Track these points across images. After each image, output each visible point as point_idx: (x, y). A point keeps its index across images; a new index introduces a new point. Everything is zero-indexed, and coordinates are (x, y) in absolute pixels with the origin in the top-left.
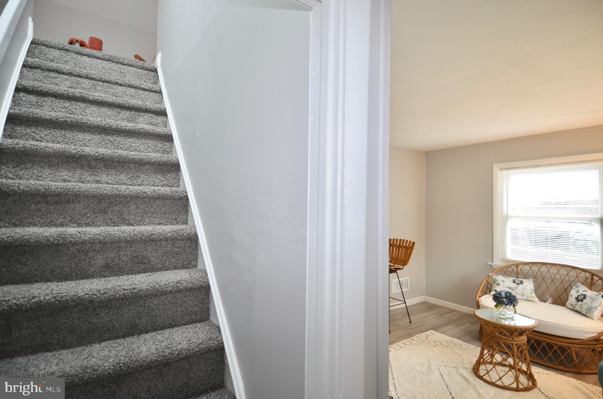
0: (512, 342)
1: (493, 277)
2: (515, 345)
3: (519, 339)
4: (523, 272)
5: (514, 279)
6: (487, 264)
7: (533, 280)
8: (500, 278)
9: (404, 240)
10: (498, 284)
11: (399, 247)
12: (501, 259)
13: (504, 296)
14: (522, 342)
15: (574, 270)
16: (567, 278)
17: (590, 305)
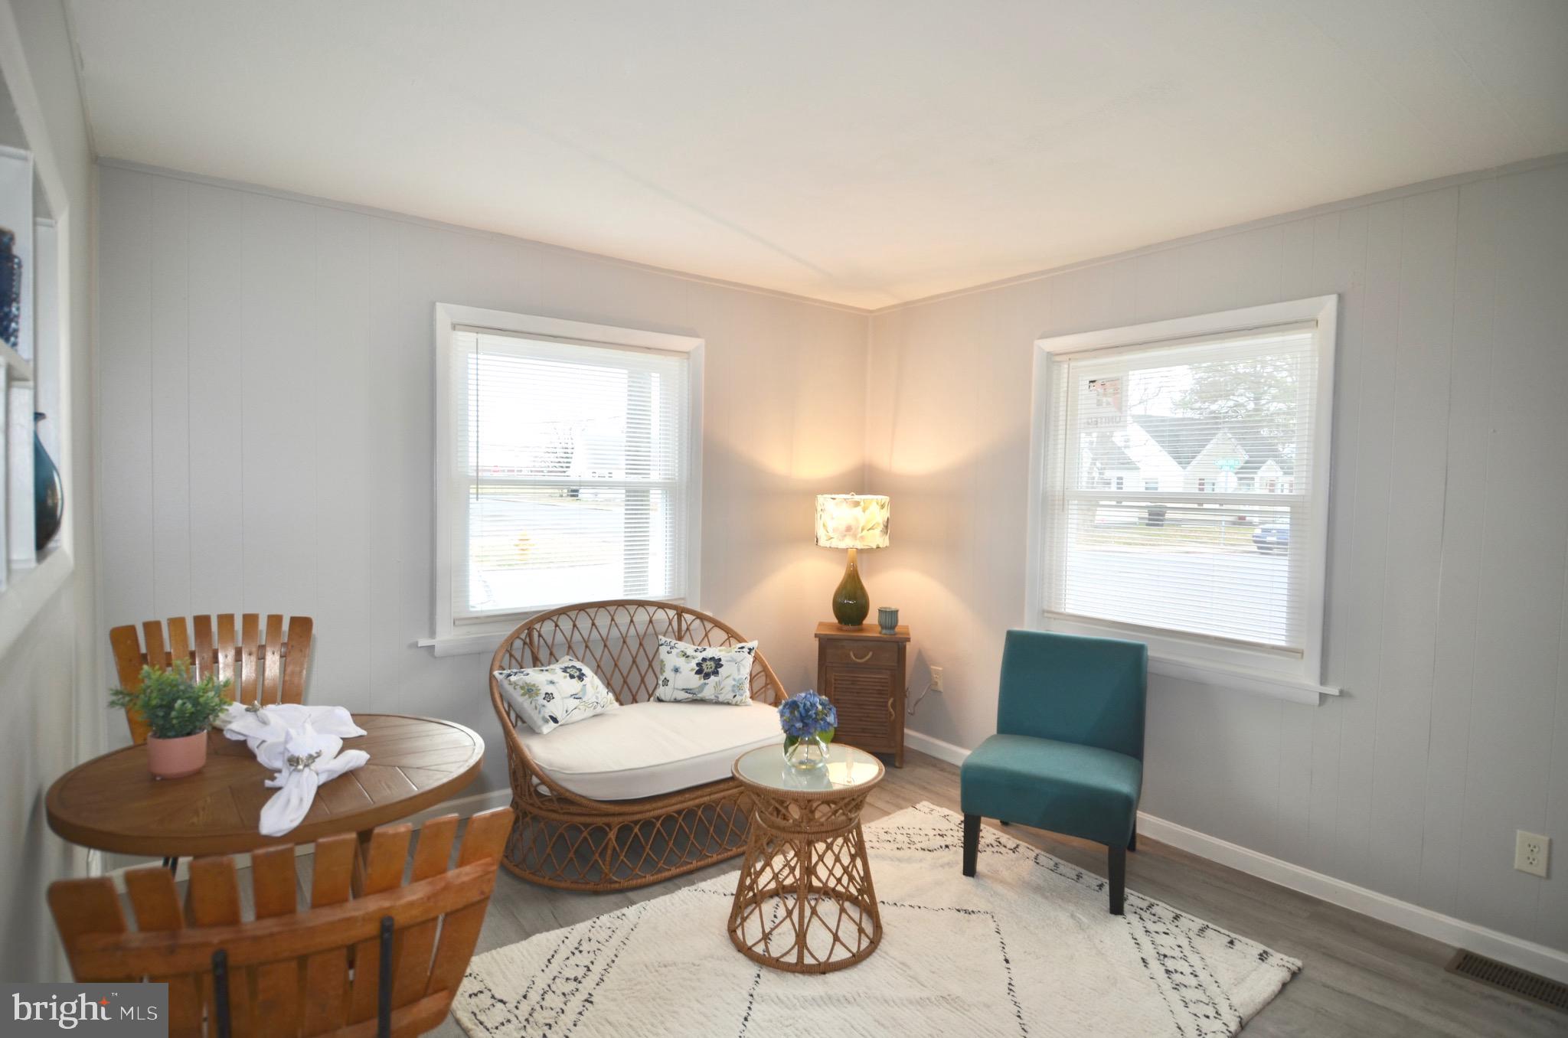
6: (415, 645)
10: (549, 696)
15: (641, 609)
16: (632, 631)
17: (737, 678)
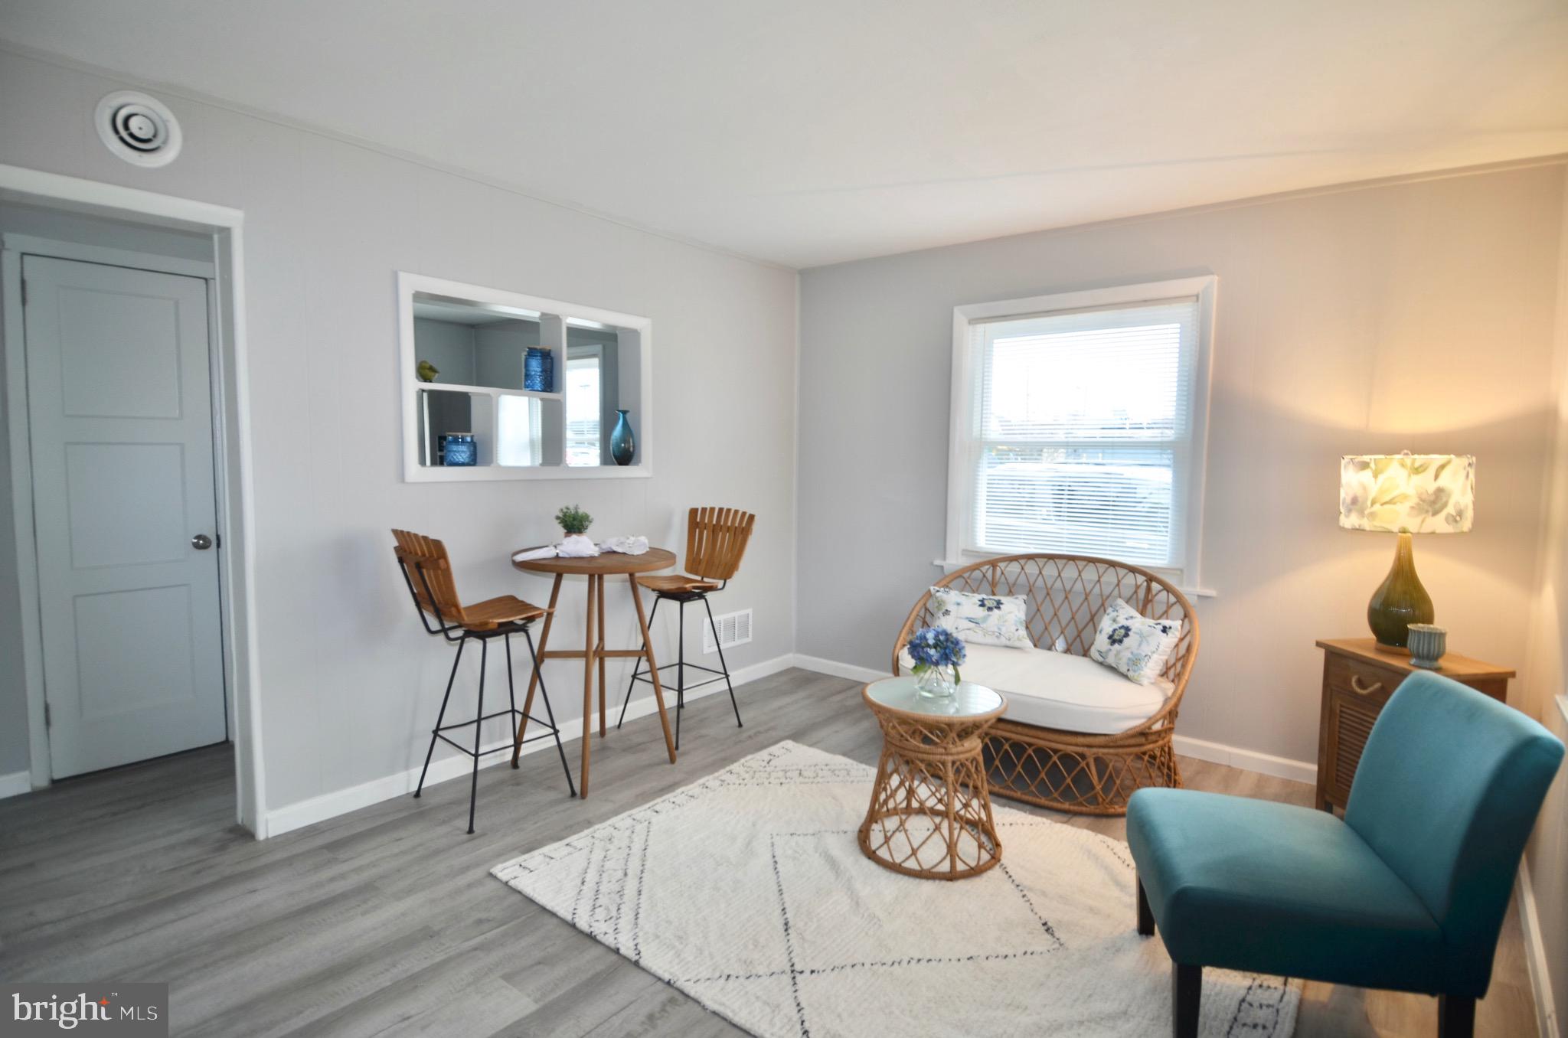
0: (944, 757)
1: (938, 594)
2: (950, 765)
3: (960, 749)
4: (1006, 579)
5: (985, 596)
6: (932, 564)
7: (1025, 597)
8: (951, 597)
9: (729, 510)
10: (947, 613)
11: (715, 529)
12: (964, 550)
13: (931, 642)
14: (968, 755)
15: (1112, 569)
16: (1097, 590)
17: (1135, 652)
